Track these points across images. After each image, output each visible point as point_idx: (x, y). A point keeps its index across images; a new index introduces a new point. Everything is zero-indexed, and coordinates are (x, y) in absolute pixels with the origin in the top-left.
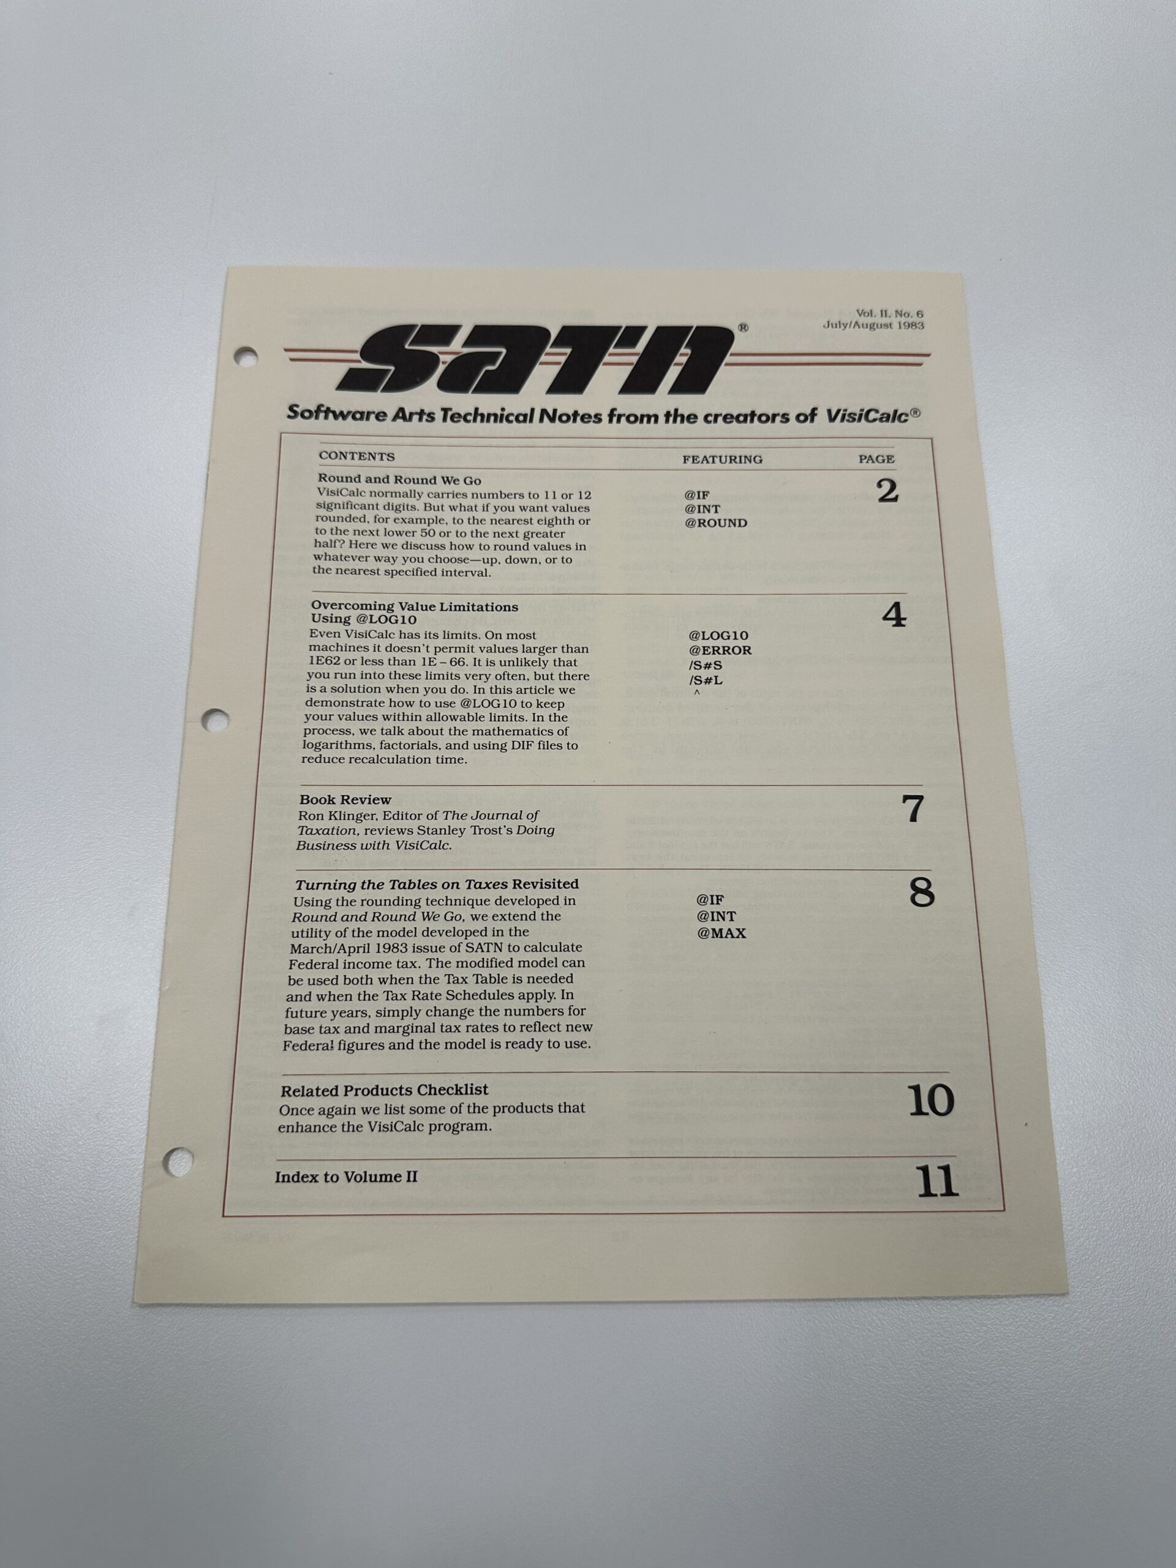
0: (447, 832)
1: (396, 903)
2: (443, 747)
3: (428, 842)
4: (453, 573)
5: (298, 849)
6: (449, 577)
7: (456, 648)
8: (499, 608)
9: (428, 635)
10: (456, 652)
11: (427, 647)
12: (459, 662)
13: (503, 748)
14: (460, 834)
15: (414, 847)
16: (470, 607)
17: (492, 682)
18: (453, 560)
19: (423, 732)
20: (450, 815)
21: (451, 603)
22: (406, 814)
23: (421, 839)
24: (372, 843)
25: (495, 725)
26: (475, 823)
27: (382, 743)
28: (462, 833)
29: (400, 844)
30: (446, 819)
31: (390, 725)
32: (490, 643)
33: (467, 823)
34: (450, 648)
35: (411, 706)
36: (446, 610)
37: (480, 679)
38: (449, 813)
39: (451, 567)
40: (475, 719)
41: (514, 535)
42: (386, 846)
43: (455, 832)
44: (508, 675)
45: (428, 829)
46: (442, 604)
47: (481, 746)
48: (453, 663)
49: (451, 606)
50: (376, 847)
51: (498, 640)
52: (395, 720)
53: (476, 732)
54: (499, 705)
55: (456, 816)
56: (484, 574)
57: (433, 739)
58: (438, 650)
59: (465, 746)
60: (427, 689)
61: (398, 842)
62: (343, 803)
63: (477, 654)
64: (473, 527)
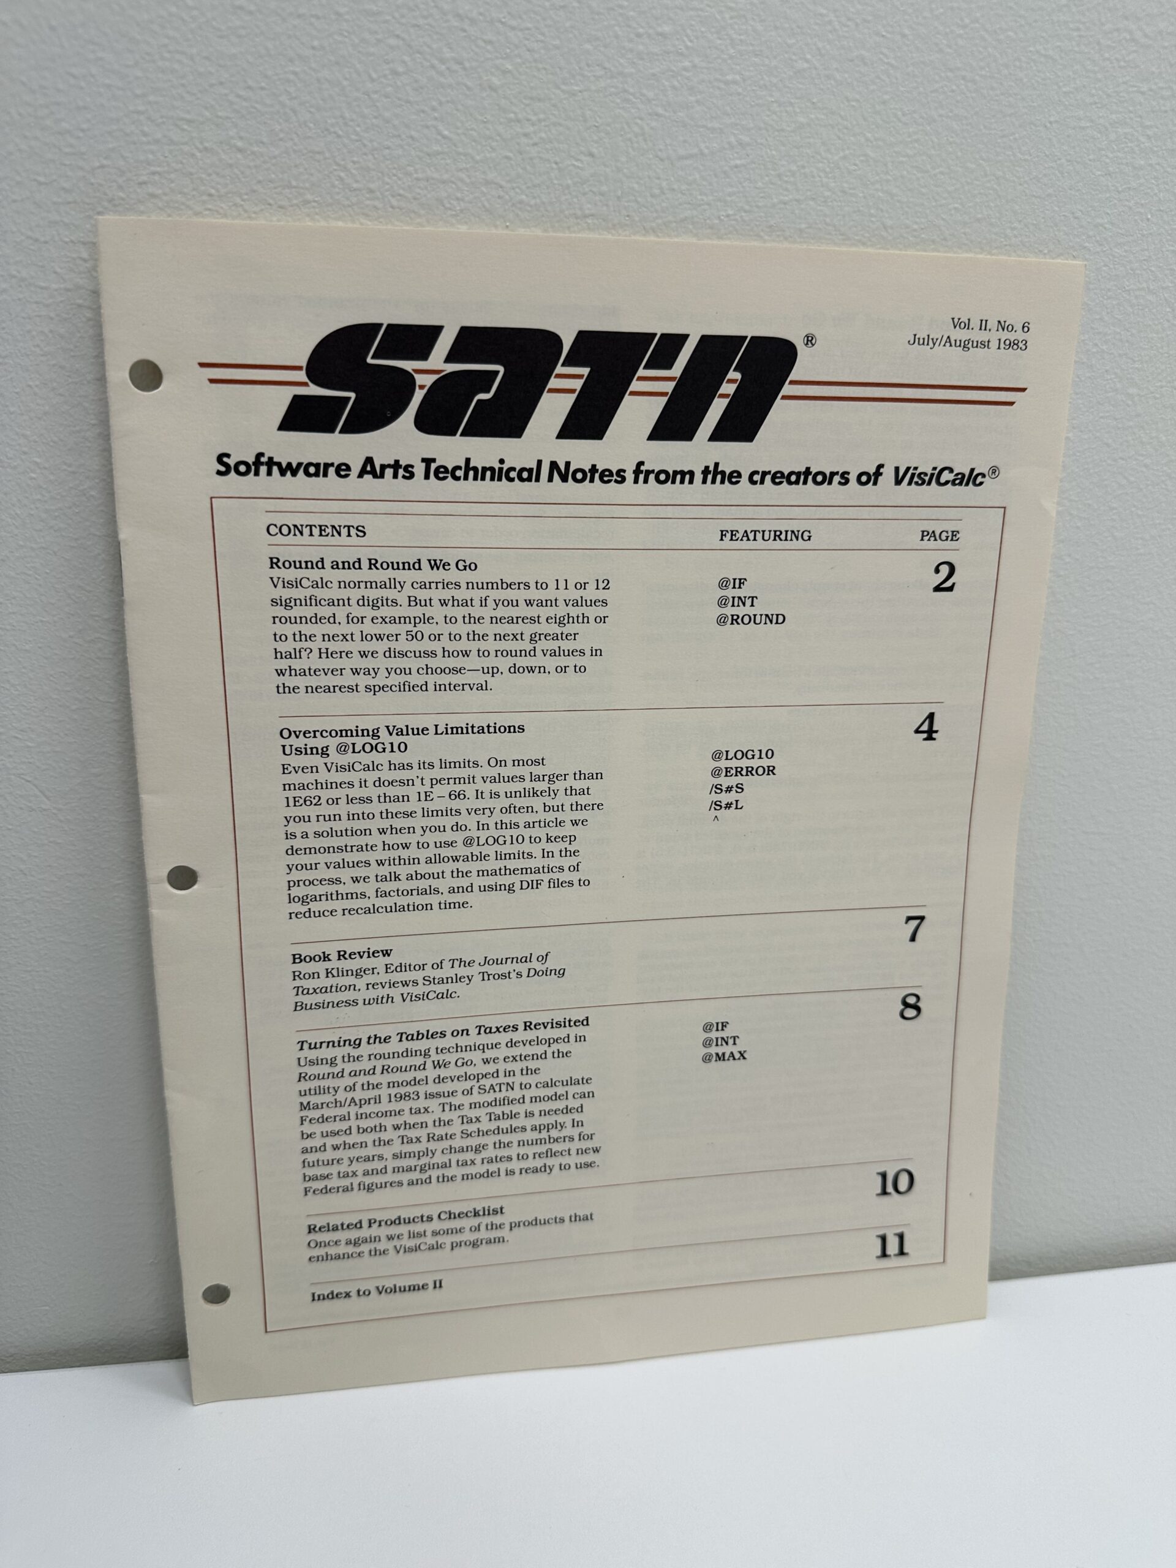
0: (454, 981)
1: (405, 1054)
2: (446, 891)
3: (435, 992)
4: (448, 687)
5: (295, 1010)
6: (443, 692)
7: (455, 779)
8: (502, 729)
9: (422, 765)
10: (455, 783)
11: (422, 779)
12: (459, 795)
13: (510, 889)
14: (468, 982)
15: (420, 999)
16: (469, 729)
17: (497, 816)
18: (447, 671)
19: (423, 876)
20: (457, 963)
21: (447, 725)
22: (410, 965)
23: (427, 989)
24: (375, 998)
25: (501, 864)
26: (483, 969)
27: (377, 891)
28: (470, 981)
29: (405, 996)
30: (453, 967)
31: (384, 870)
32: (494, 772)
33: (474, 970)
34: (448, 779)
35: (408, 848)
36: (442, 734)
37: (484, 814)
38: (455, 961)
39: (444, 679)
40: (479, 859)
41: (519, 637)
42: (390, 999)
43: (462, 980)
44: (515, 807)
45: (434, 979)
46: (436, 726)
47: (487, 888)
48: (453, 797)
49: (446, 728)
50: (379, 1001)
51: (503, 768)
52: (390, 865)
53: (481, 873)
54: (505, 841)
55: (463, 963)
56: (484, 688)
57: (434, 883)
58: (434, 782)
59: (469, 889)
60: (425, 828)
61: (402, 994)
62: (339, 959)
63: (480, 785)
64: (470, 628)
